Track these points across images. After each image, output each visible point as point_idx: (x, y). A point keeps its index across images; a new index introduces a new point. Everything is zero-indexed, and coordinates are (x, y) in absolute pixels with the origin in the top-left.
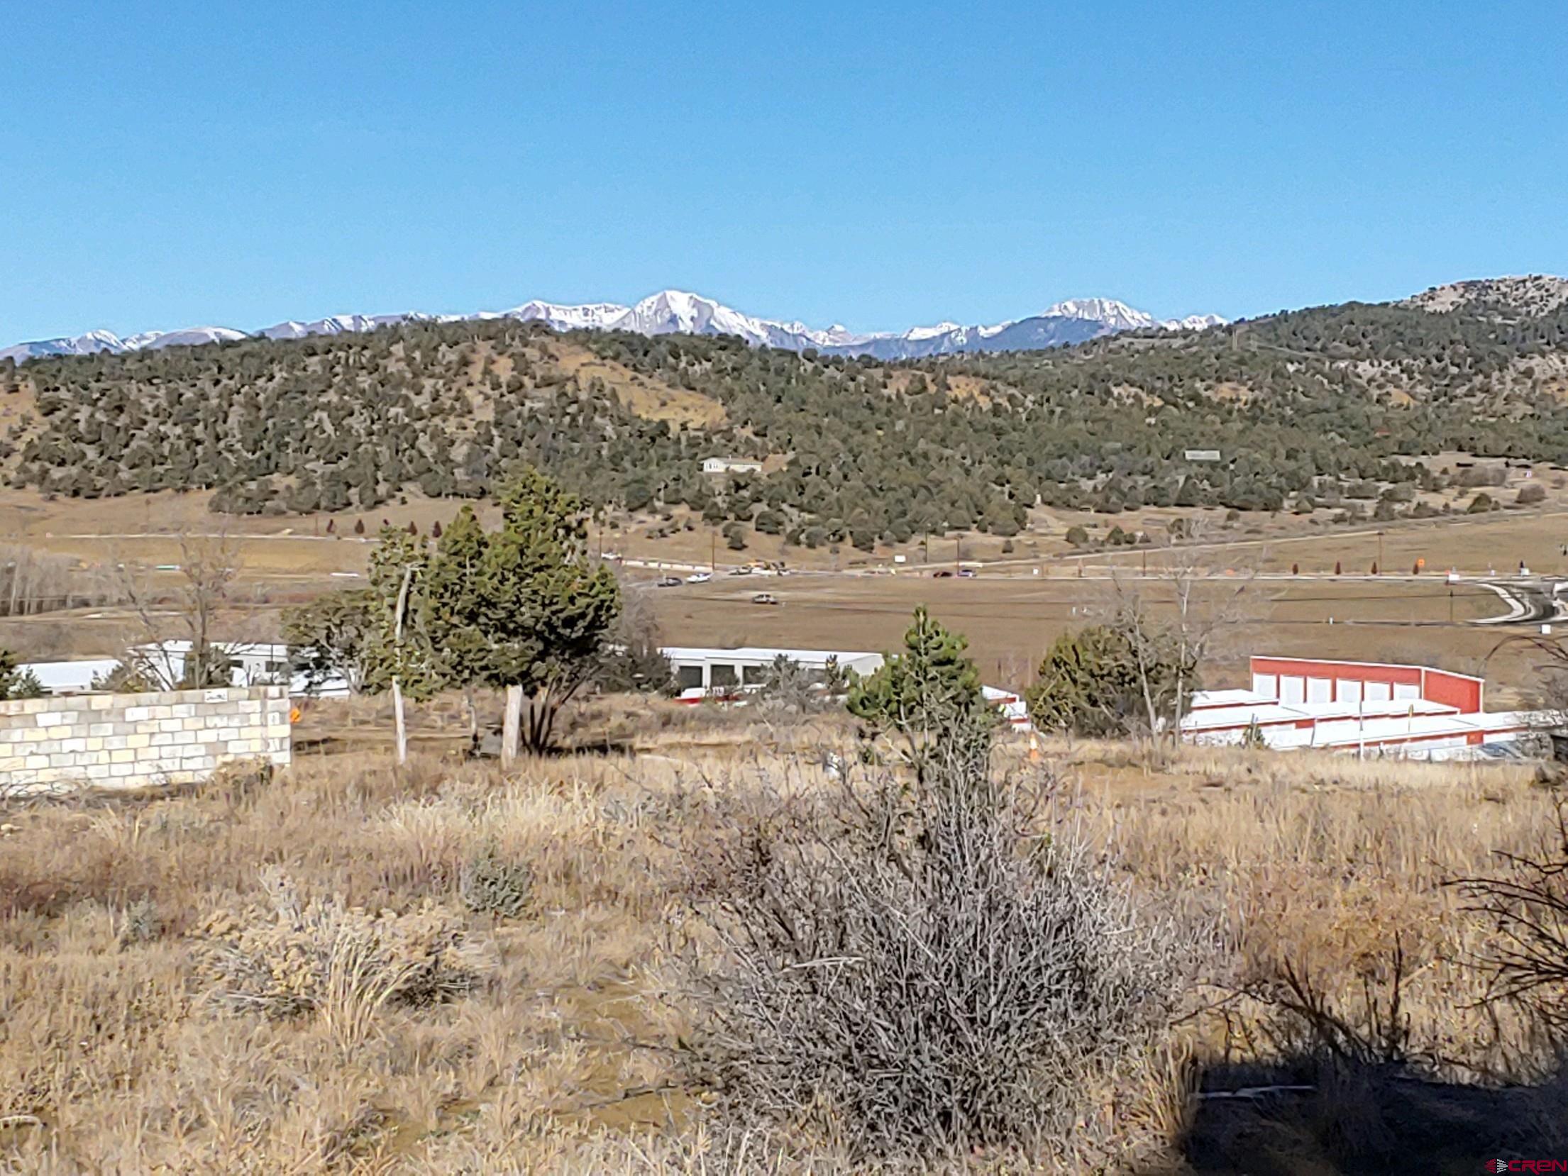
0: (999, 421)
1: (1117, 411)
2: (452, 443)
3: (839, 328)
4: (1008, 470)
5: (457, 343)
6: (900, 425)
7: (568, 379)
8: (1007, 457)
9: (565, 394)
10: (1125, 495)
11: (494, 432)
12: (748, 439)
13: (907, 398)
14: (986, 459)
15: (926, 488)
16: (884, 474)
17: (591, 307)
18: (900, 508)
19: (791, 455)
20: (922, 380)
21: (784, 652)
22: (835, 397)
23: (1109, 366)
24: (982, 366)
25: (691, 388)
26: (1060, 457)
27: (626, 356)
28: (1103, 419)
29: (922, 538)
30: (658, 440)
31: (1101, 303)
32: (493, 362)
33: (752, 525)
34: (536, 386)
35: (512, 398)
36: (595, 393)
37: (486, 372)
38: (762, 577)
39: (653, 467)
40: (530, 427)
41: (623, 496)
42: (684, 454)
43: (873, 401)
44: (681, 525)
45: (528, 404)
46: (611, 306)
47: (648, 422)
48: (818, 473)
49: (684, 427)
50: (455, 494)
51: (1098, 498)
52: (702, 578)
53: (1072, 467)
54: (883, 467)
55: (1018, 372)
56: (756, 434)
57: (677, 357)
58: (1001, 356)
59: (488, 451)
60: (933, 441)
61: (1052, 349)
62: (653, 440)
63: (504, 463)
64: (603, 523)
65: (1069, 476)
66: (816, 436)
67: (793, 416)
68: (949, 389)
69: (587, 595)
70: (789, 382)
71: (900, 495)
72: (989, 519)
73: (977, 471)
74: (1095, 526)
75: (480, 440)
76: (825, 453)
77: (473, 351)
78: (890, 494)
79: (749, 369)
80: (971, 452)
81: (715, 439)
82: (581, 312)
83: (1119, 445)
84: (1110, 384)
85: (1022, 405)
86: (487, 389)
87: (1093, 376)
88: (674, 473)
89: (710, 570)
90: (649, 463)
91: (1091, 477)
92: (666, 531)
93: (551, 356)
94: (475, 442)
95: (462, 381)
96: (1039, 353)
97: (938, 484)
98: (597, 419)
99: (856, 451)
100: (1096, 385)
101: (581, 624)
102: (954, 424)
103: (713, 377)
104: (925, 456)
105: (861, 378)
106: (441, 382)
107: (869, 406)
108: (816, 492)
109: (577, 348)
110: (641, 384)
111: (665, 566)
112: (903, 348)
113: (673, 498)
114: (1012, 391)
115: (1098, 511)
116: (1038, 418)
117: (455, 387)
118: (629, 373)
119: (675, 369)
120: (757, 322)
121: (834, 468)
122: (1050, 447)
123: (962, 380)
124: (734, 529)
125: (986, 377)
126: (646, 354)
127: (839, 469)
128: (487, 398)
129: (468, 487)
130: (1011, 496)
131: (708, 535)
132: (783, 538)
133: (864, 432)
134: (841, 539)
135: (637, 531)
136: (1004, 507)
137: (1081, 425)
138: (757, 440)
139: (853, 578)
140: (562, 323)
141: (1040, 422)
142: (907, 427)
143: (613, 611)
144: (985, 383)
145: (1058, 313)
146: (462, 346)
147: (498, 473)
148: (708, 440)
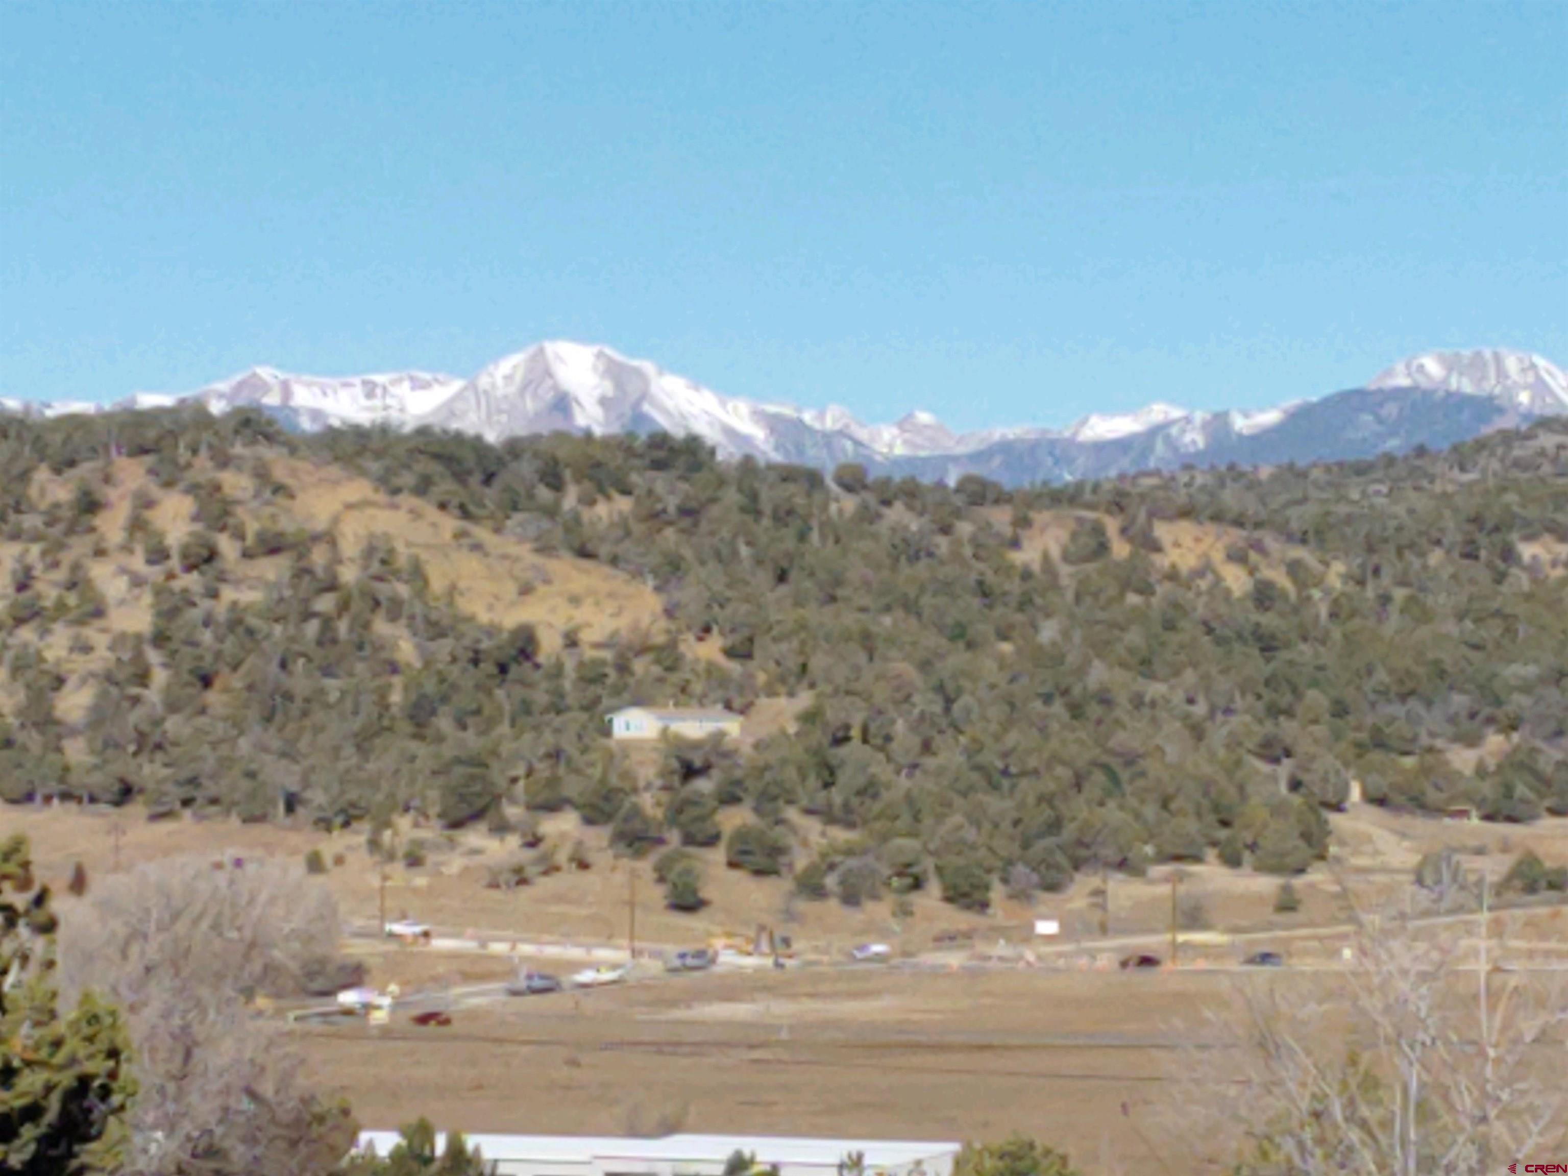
0: (1269, 620)
1: (1528, 597)
2: (59, 681)
3: (924, 417)
4: (1288, 729)
5: (72, 463)
6: (1048, 632)
7: (316, 538)
8: (1285, 699)
9: (308, 571)
10: (1548, 783)
11: (153, 656)
12: (711, 669)
13: (1065, 570)
14: (1239, 703)
15: (1106, 769)
16: (1012, 738)
17: (379, 378)
18: (1047, 813)
19: (805, 699)
20: (1098, 530)
21: (748, 1145)
22: (905, 570)
23: (1511, 498)
24: (1230, 497)
25: (584, 553)
26: (1404, 697)
27: (445, 486)
28: (1497, 613)
29: (1095, 881)
30: (514, 670)
31: (1497, 358)
32: (150, 504)
33: (718, 855)
34: (247, 555)
35: (192, 581)
36: (376, 567)
37: (137, 525)
38: (739, 973)
39: (504, 728)
40: (229, 645)
41: (433, 794)
42: (570, 700)
43: (991, 578)
44: (562, 857)
45: (228, 594)
46: (427, 376)
47: (492, 631)
48: (865, 740)
49: (571, 641)
50: (66, 796)
51: (1487, 788)
52: (607, 976)
53: (1433, 719)
54: (1007, 725)
55: (1311, 510)
56: (730, 653)
57: (557, 485)
58: (1274, 478)
59: (136, 701)
60: (1123, 665)
61: (1390, 460)
62: (503, 669)
63: (173, 725)
64: (391, 857)
65: (1425, 740)
66: (862, 658)
67: (812, 614)
68: (1157, 548)
69: (43, 1064)
70: (802, 537)
71: (1048, 785)
72: (1248, 838)
73: (1218, 734)
74: (1480, 851)
75: (121, 676)
76: (881, 693)
77: (107, 479)
78: (1024, 783)
79: (715, 511)
80: (1208, 690)
81: (640, 666)
82: (359, 391)
83: (1531, 670)
84: (1514, 536)
85: (1319, 582)
86: (138, 563)
87: (1476, 520)
88: (548, 739)
89: (623, 956)
90: (491, 723)
91: (1472, 741)
92: (531, 871)
93: (279, 489)
94: (109, 678)
95: (79, 546)
96: (1361, 470)
97: (1130, 760)
98: (381, 627)
99: (950, 687)
100: (1482, 539)
101: (28, 1132)
102: (1170, 626)
103: (638, 529)
104: (1105, 700)
105: (965, 528)
106: (35, 550)
107: (984, 591)
108: (861, 781)
109: (335, 471)
110: (477, 547)
111: (526, 949)
112: (1070, 461)
113: (544, 796)
114: (1298, 552)
115: (1489, 817)
116: (1353, 614)
117: (67, 558)
118: (449, 524)
119: (551, 512)
120: (743, 408)
121: (900, 726)
122: (1381, 676)
123: (1185, 530)
124: (678, 867)
125: (1239, 523)
126: (488, 479)
127: (914, 728)
128: (137, 582)
129: (96, 779)
130: (1295, 785)
131: (619, 878)
132: (786, 884)
133: (970, 645)
134: (917, 884)
135: (466, 870)
136: (1278, 810)
137: (1451, 628)
138: (734, 667)
139: (938, 973)
140: (316, 414)
141: (1356, 623)
142: (1066, 634)
143: (116, 1099)
144: (1237, 536)
145: (1403, 381)
146: (86, 469)
147: (159, 747)
148: (623, 668)
